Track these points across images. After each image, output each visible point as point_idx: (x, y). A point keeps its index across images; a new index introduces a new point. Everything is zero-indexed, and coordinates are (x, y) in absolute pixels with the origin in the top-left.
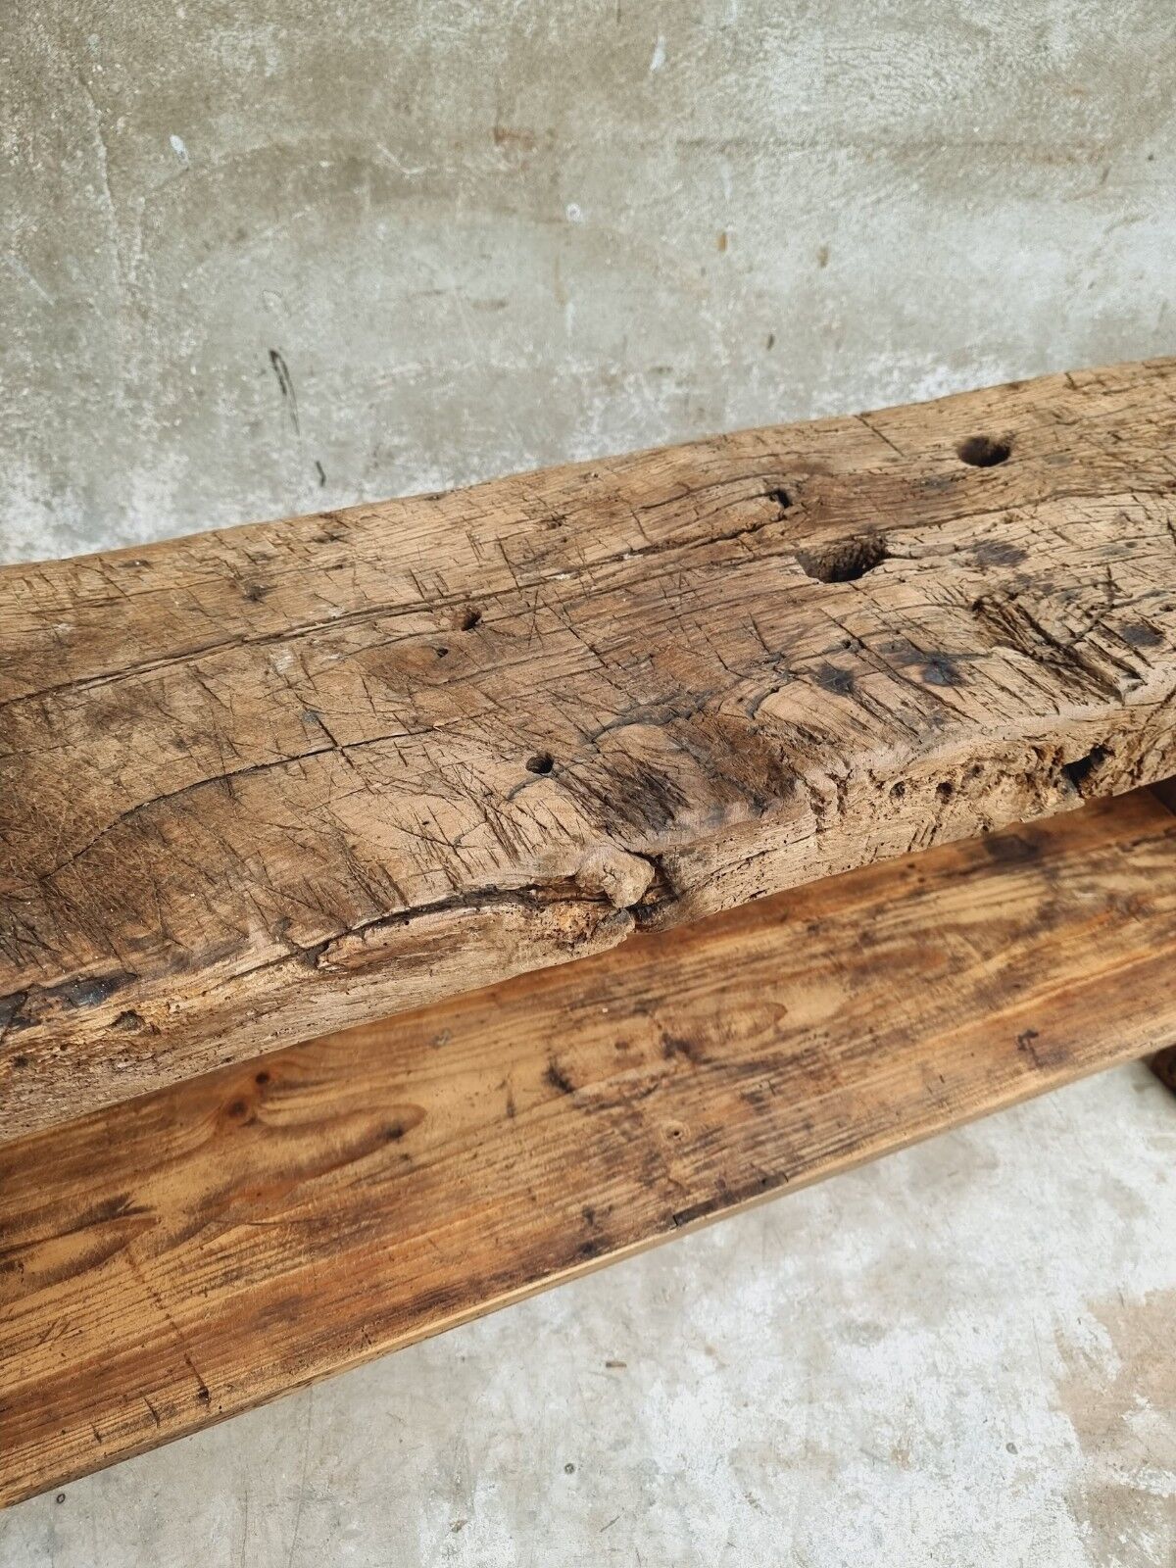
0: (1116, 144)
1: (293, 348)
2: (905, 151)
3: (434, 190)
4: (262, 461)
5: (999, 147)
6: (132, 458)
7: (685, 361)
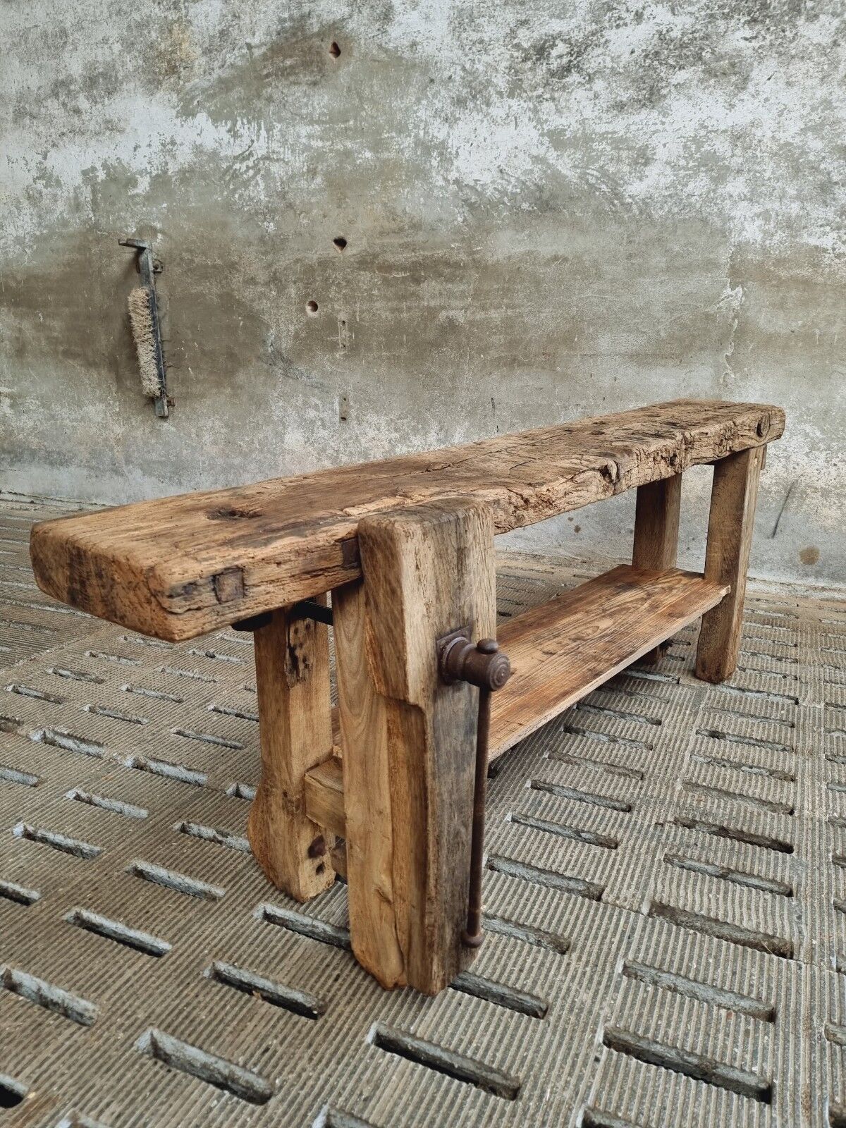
0: (682, 354)
1: (496, 397)
2: (631, 356)
3: (529, 365)
4: (485, 425)
5: (653, 355)
6: (458, 422)
7: (584, 403)
